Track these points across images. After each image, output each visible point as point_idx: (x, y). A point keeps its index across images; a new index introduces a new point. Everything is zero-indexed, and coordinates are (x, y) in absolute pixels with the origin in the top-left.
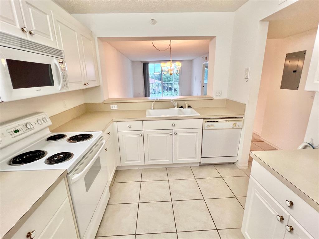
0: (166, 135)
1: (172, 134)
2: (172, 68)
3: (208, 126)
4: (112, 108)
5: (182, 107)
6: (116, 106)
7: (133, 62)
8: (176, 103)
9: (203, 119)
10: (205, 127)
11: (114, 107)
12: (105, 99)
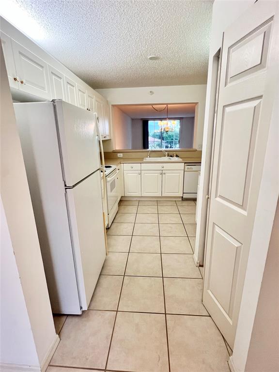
0: (157, 174)
1: (162, 174)
2: (168, 126)
3: (188, 168)
4: (118, 156)
5: (171, 156)
6: (122, 154)
7: (133, 120)
8: (167, 153)
9: (185, 163)
10: (186, 170)
11: (120, 155)
12: (114, 149)
